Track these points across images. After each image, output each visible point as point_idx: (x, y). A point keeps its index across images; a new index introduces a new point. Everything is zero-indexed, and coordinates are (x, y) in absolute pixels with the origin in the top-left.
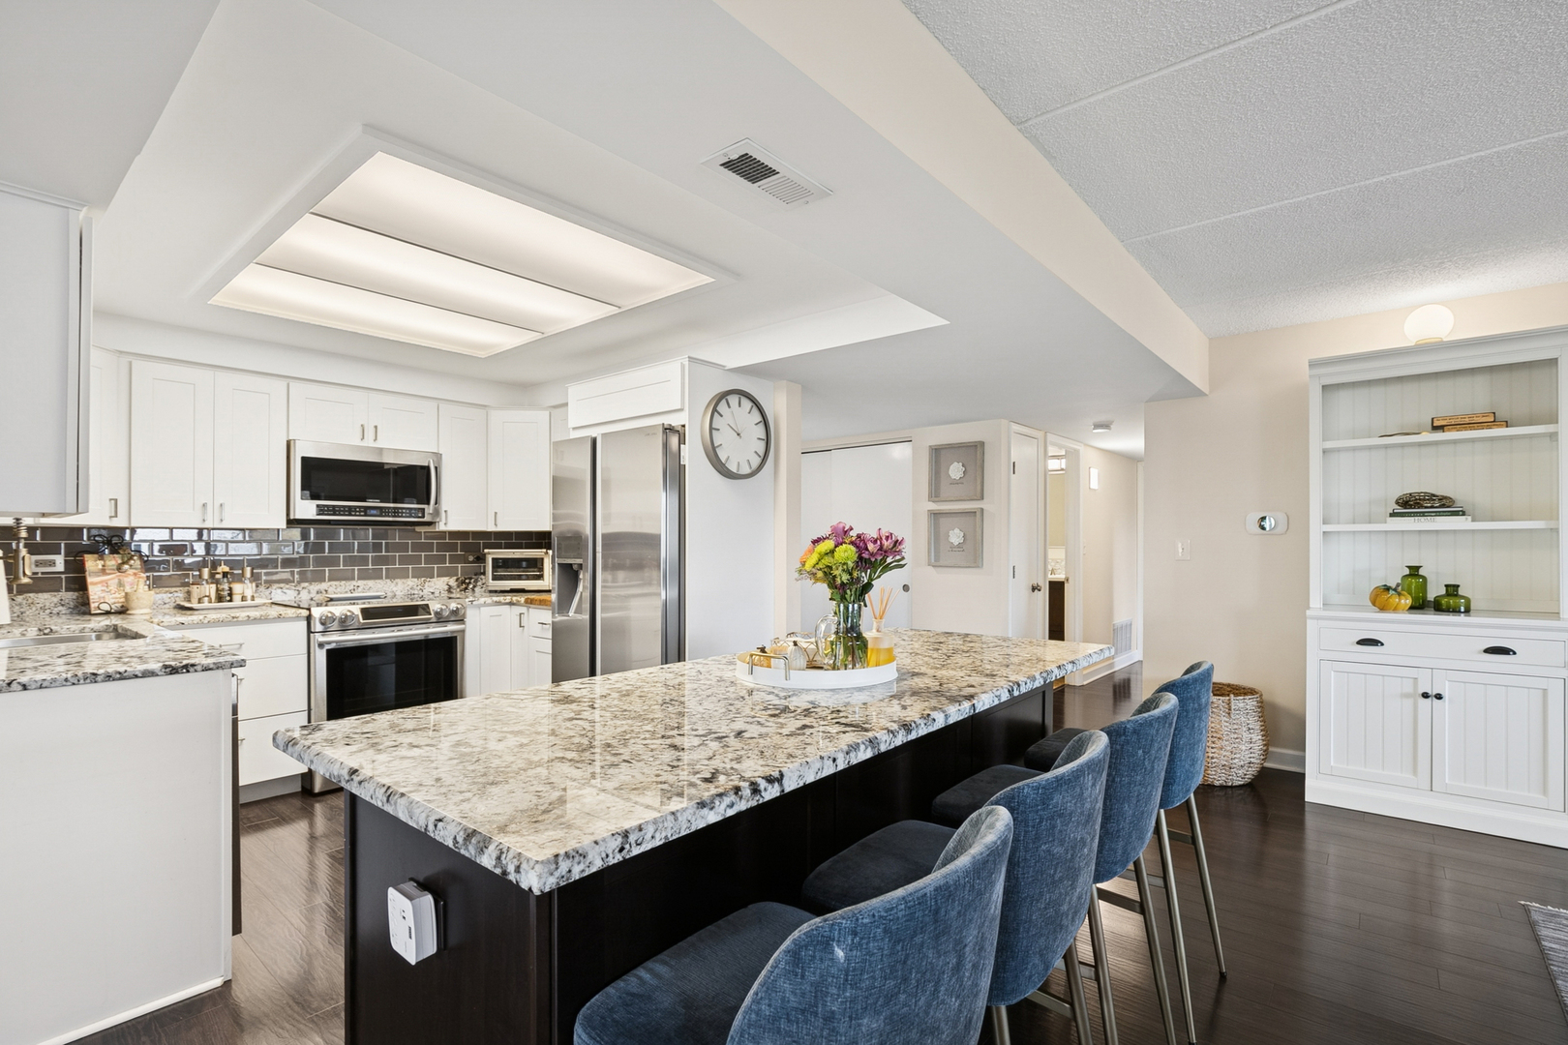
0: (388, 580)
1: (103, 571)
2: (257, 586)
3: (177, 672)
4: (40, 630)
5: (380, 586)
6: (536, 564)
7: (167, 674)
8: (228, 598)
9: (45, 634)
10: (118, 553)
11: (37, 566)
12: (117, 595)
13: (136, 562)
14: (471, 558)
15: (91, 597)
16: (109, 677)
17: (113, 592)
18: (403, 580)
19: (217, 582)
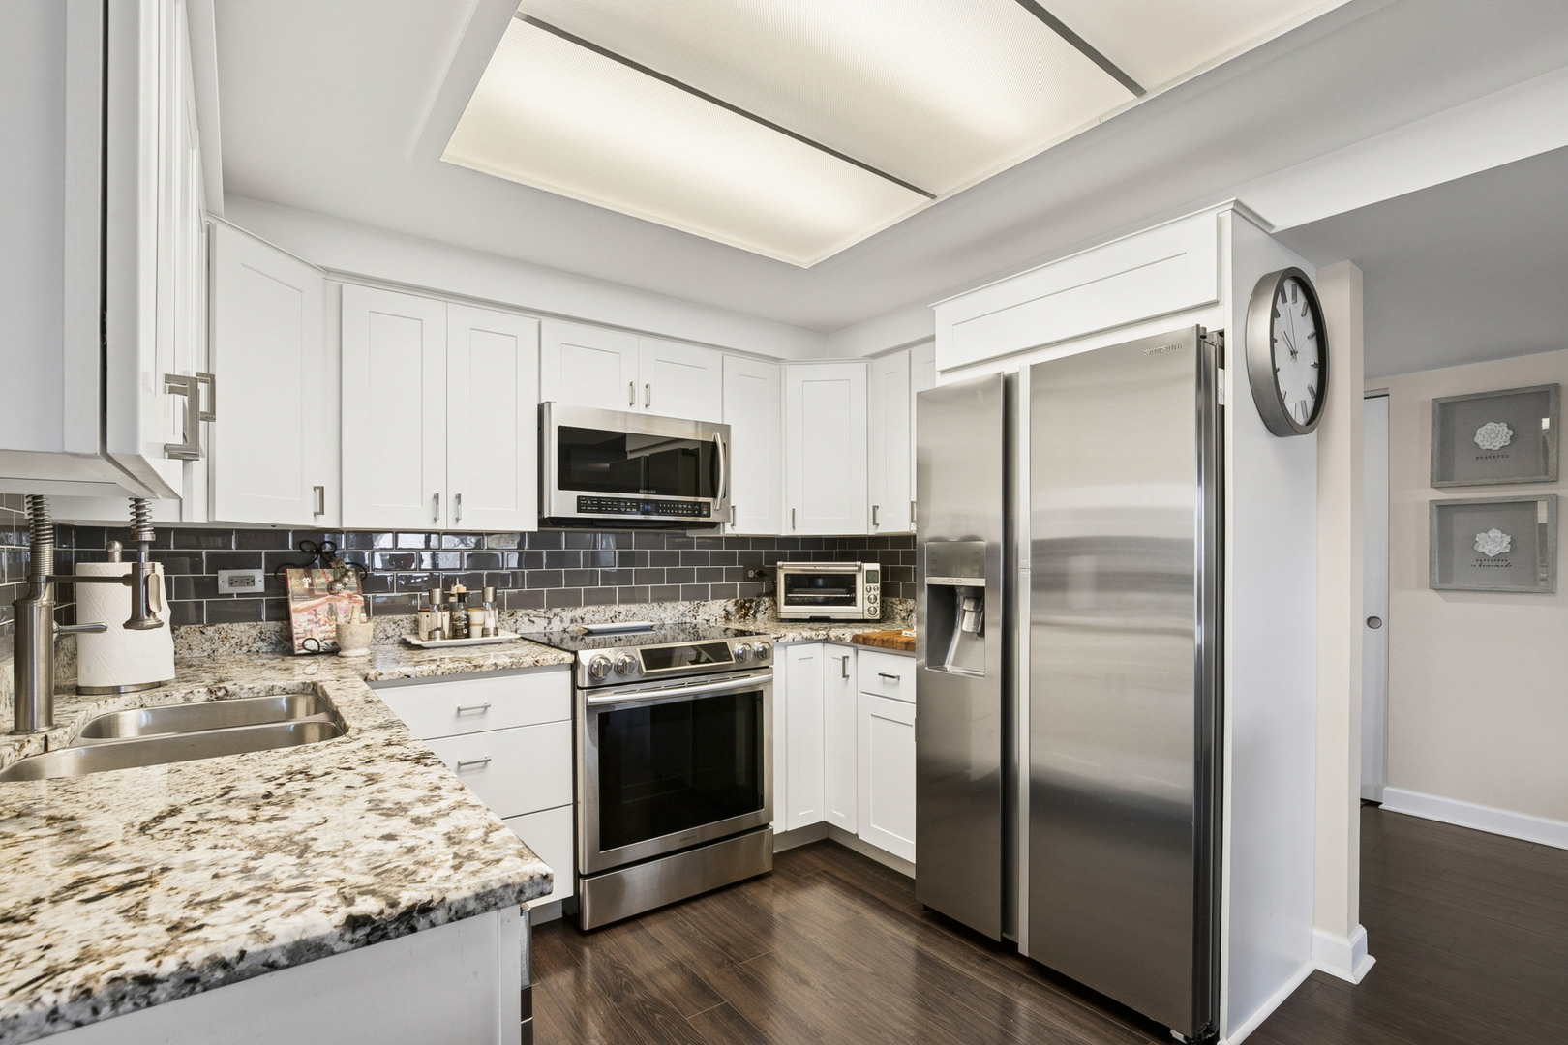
0: (655, 604)
1: (311, 593)
2: (500, 613)
3: (385, 937)
4: (211, 692)
5: (645, 612)
6: (847, 583)
7: (356, 944)
8: (465, 631)
9: (217, 698)
10: (330, 567)
11: (231, 584)
12: (328, 627)
13: (352, 580)
14: (751, 574)
15: (295, 631)
16: (190, 982)
17: (322, 622)
18: (673, 604)
19: (450, 608)
